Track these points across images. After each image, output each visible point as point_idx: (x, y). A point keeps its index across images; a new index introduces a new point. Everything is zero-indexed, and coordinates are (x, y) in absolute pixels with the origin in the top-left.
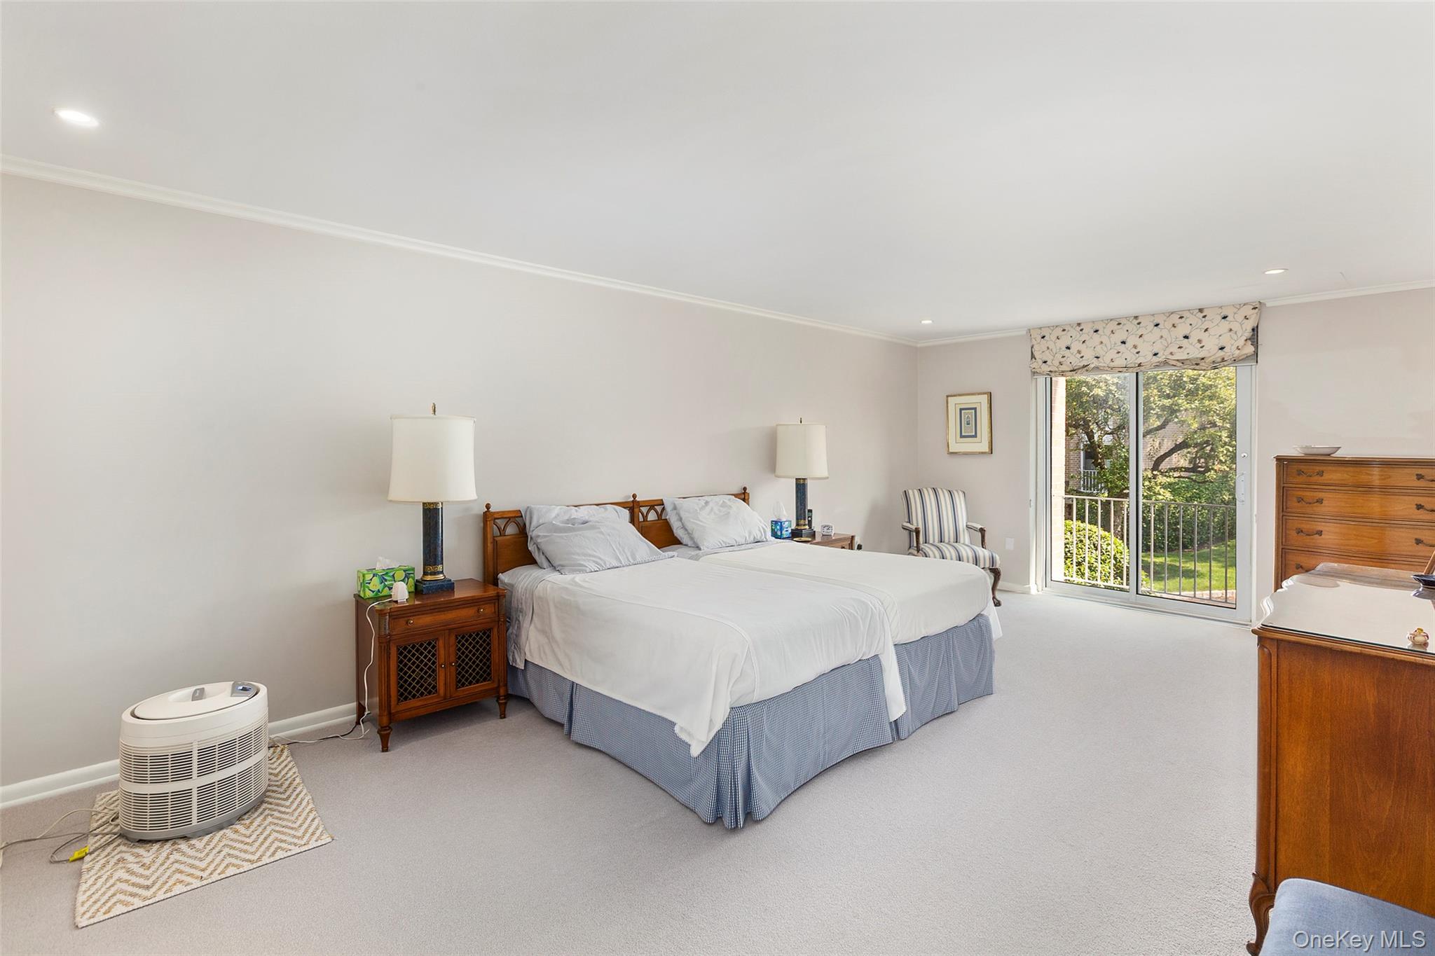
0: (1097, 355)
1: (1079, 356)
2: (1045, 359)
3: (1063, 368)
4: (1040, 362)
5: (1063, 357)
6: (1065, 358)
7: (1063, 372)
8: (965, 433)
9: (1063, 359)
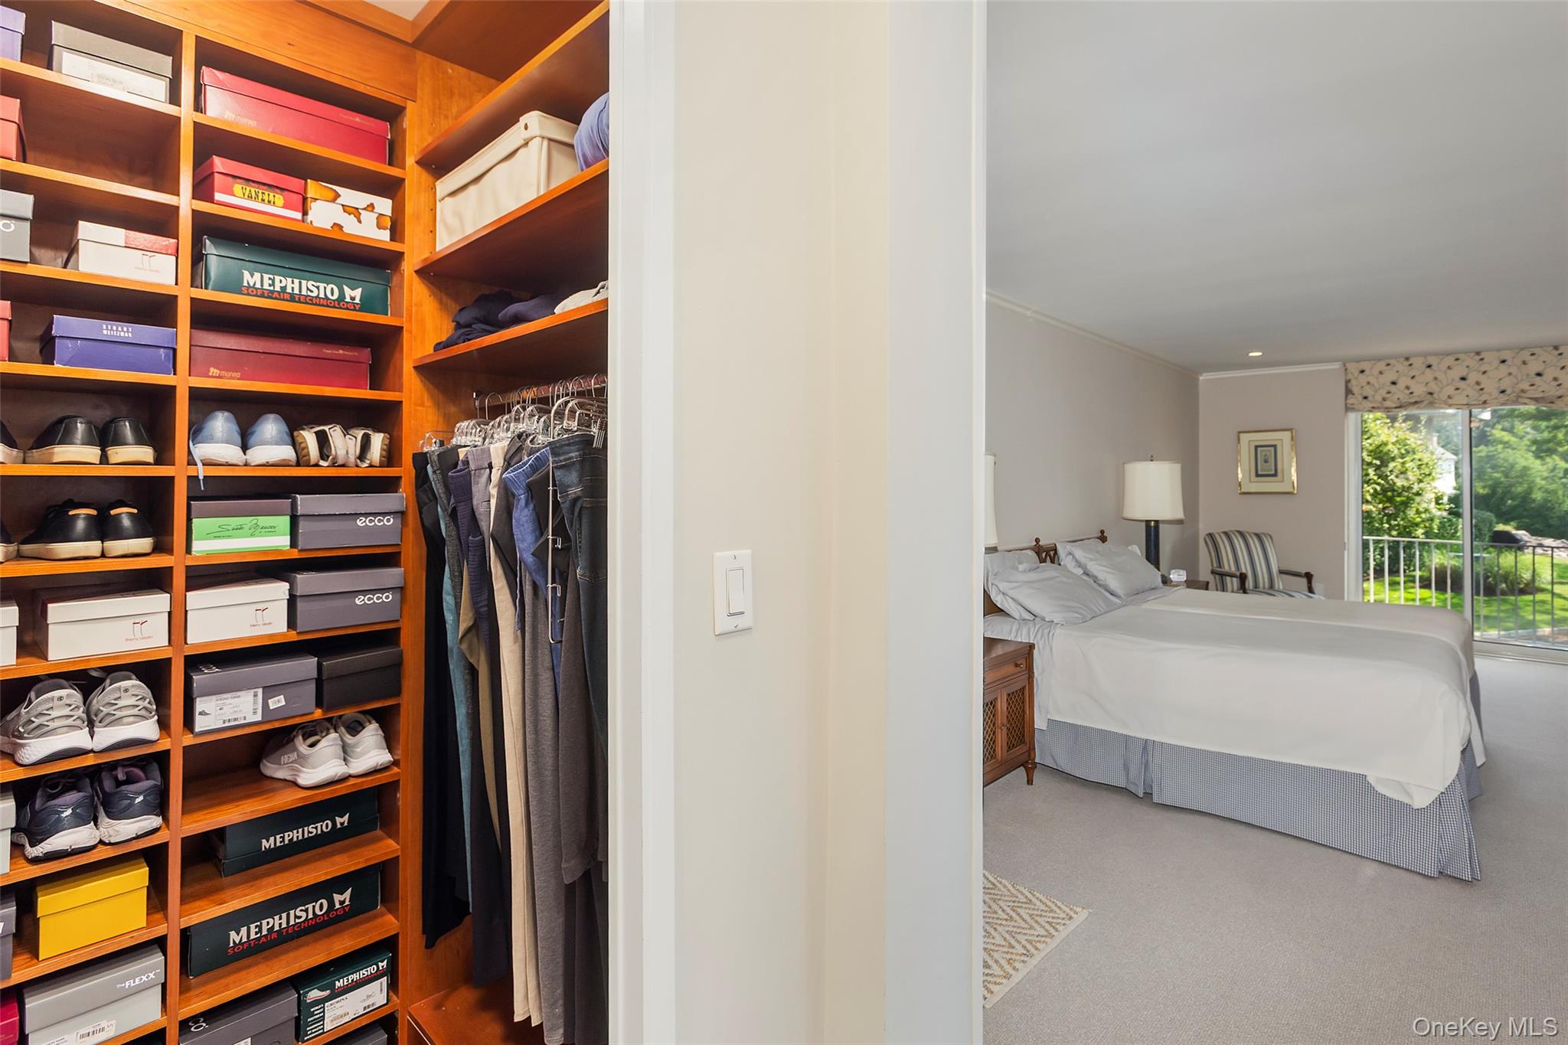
0: (1431, 391)
1: (1408, 392)
2: (1365, 394)
3: (1388, 404)
4: (1360, 398)
5: (1389, 393)
6: (1391, 395)
7: (1387, 408)
8: (1262, 470)
9: (1388, 395)
